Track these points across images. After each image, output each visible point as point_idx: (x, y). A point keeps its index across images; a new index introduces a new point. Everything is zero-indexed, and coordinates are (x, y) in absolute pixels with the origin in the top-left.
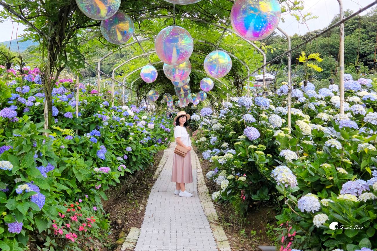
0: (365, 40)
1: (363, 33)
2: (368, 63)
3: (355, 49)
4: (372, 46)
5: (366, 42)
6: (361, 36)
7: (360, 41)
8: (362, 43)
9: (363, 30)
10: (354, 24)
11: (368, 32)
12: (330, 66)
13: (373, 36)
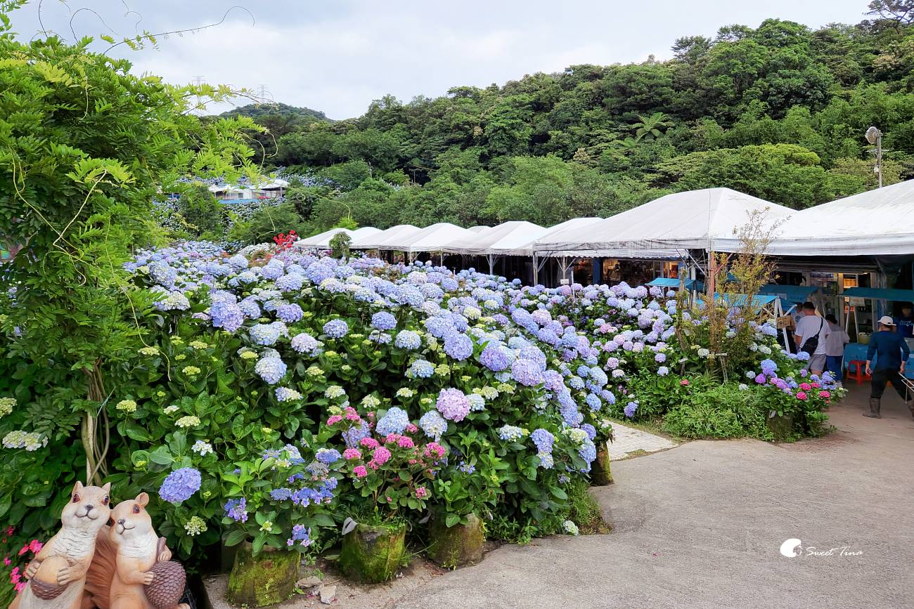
0: (407, 139)
1: (404, 130)
2: (410, 170)
3: (394, 151)
4: (414, 147)
5: (407, 143)
6: (401, 134)
7: (401, 140)
8: (403, 143)
9: (405, 126)
10: (394, 116)
11: (410, 128)
12: (360, 173)
13: (416, 135)
